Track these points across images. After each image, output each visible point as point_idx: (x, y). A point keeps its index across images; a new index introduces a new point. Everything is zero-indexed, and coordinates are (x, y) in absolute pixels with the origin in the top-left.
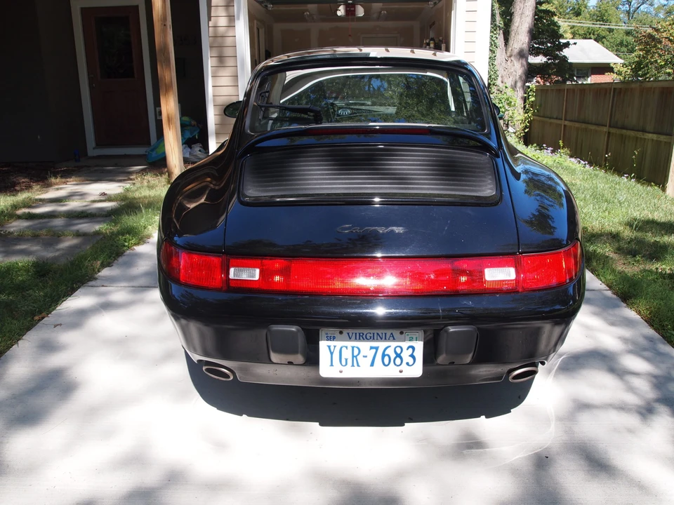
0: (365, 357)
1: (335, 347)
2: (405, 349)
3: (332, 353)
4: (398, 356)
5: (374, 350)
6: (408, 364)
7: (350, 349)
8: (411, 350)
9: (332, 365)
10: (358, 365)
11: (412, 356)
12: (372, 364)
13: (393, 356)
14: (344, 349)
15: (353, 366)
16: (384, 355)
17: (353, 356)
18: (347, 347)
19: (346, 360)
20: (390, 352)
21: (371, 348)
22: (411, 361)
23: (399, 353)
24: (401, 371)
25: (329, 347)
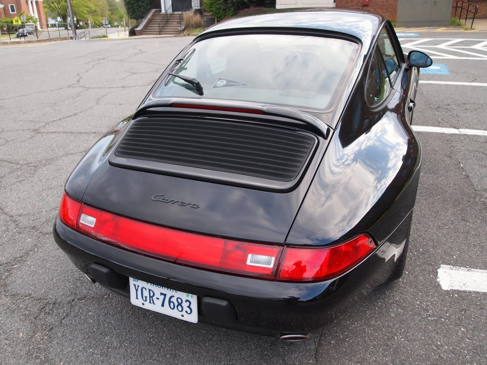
0: (158, 299)
1: (138, 286)
2: (184, 301)
3: (137, 290)
4: (180, 304)
5: (163, 296)
6: (186, 312)
7: (148, 290)
8: (188, 302)
9: (137, 298)
10: (154, 303)
11: (189, 307)
12: (163, 305)
13: (176, 304)
15: (150, 302)
16: (170, 302)
17: (150, 296)
18: (145, 289)
19: (146, 297)
20: (174, 300)
21: (162, 294)
22: (189, 311)
23: (180, 302)
24: (183, 316)
25: (135, 285)
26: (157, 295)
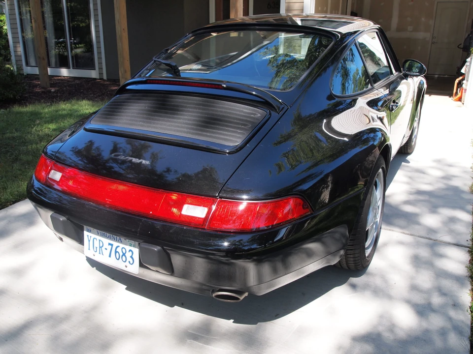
0: (106, 249)
1: (91, 237)
2: (127, 251)
3: (89, 241)
4: (124, 254)
5: (111, 246)
6: (129, 262)
7: (98, 241)
8: (131, 252)
9: (89, 249)
10: (102, 254)
11: (131, 257)
12: (110, 256)
13: (121, 254)
14: (95, 240)
15: (100, 253)
16: (116, 252)
17: (100, 247)
19: (96, 248)
20: (119, 250)
21: (110, 244)
22: (131, 261)
23: (124, 252)
24: (126, 267)
25: (88, 236)
26: (106, 245)
